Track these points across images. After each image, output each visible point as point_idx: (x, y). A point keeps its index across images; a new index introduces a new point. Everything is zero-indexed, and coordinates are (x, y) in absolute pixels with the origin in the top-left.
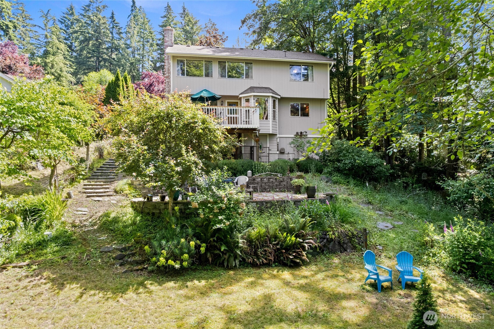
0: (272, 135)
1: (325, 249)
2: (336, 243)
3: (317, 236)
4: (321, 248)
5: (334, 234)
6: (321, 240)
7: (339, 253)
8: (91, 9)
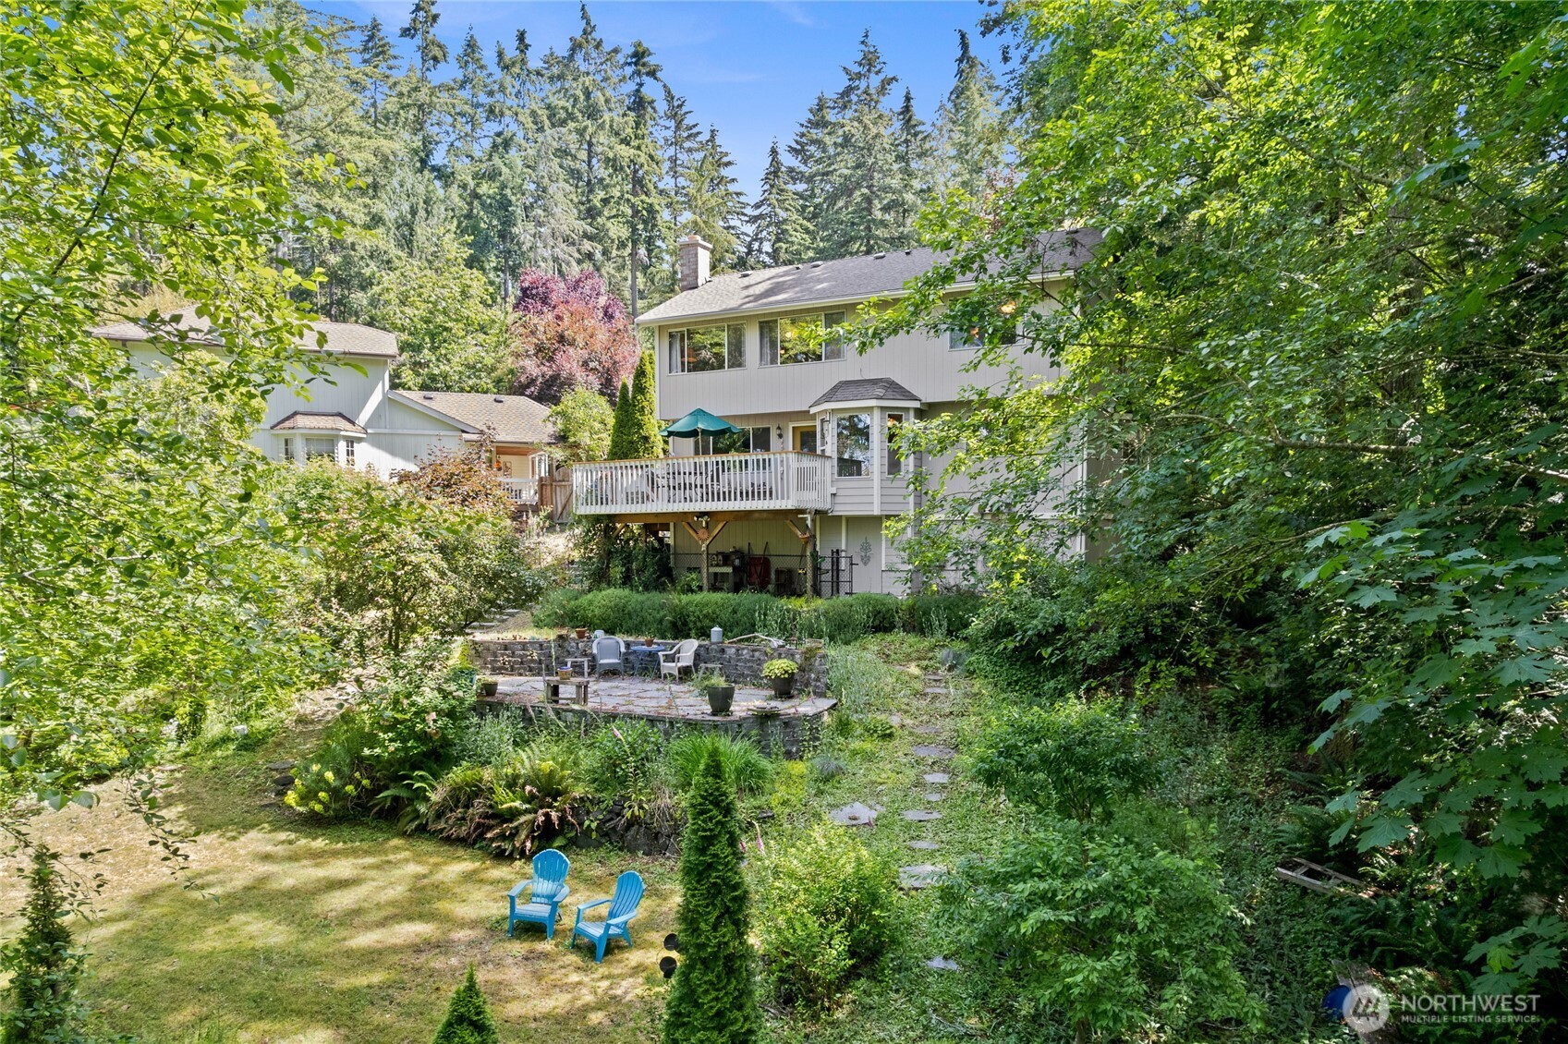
1: (614, 838)
2: (642, 830)
3: (603, 806)
4: (606, 835)
5: (641, 807)
6: (608, 817)
7: (640, 854)
8: (854, 98)
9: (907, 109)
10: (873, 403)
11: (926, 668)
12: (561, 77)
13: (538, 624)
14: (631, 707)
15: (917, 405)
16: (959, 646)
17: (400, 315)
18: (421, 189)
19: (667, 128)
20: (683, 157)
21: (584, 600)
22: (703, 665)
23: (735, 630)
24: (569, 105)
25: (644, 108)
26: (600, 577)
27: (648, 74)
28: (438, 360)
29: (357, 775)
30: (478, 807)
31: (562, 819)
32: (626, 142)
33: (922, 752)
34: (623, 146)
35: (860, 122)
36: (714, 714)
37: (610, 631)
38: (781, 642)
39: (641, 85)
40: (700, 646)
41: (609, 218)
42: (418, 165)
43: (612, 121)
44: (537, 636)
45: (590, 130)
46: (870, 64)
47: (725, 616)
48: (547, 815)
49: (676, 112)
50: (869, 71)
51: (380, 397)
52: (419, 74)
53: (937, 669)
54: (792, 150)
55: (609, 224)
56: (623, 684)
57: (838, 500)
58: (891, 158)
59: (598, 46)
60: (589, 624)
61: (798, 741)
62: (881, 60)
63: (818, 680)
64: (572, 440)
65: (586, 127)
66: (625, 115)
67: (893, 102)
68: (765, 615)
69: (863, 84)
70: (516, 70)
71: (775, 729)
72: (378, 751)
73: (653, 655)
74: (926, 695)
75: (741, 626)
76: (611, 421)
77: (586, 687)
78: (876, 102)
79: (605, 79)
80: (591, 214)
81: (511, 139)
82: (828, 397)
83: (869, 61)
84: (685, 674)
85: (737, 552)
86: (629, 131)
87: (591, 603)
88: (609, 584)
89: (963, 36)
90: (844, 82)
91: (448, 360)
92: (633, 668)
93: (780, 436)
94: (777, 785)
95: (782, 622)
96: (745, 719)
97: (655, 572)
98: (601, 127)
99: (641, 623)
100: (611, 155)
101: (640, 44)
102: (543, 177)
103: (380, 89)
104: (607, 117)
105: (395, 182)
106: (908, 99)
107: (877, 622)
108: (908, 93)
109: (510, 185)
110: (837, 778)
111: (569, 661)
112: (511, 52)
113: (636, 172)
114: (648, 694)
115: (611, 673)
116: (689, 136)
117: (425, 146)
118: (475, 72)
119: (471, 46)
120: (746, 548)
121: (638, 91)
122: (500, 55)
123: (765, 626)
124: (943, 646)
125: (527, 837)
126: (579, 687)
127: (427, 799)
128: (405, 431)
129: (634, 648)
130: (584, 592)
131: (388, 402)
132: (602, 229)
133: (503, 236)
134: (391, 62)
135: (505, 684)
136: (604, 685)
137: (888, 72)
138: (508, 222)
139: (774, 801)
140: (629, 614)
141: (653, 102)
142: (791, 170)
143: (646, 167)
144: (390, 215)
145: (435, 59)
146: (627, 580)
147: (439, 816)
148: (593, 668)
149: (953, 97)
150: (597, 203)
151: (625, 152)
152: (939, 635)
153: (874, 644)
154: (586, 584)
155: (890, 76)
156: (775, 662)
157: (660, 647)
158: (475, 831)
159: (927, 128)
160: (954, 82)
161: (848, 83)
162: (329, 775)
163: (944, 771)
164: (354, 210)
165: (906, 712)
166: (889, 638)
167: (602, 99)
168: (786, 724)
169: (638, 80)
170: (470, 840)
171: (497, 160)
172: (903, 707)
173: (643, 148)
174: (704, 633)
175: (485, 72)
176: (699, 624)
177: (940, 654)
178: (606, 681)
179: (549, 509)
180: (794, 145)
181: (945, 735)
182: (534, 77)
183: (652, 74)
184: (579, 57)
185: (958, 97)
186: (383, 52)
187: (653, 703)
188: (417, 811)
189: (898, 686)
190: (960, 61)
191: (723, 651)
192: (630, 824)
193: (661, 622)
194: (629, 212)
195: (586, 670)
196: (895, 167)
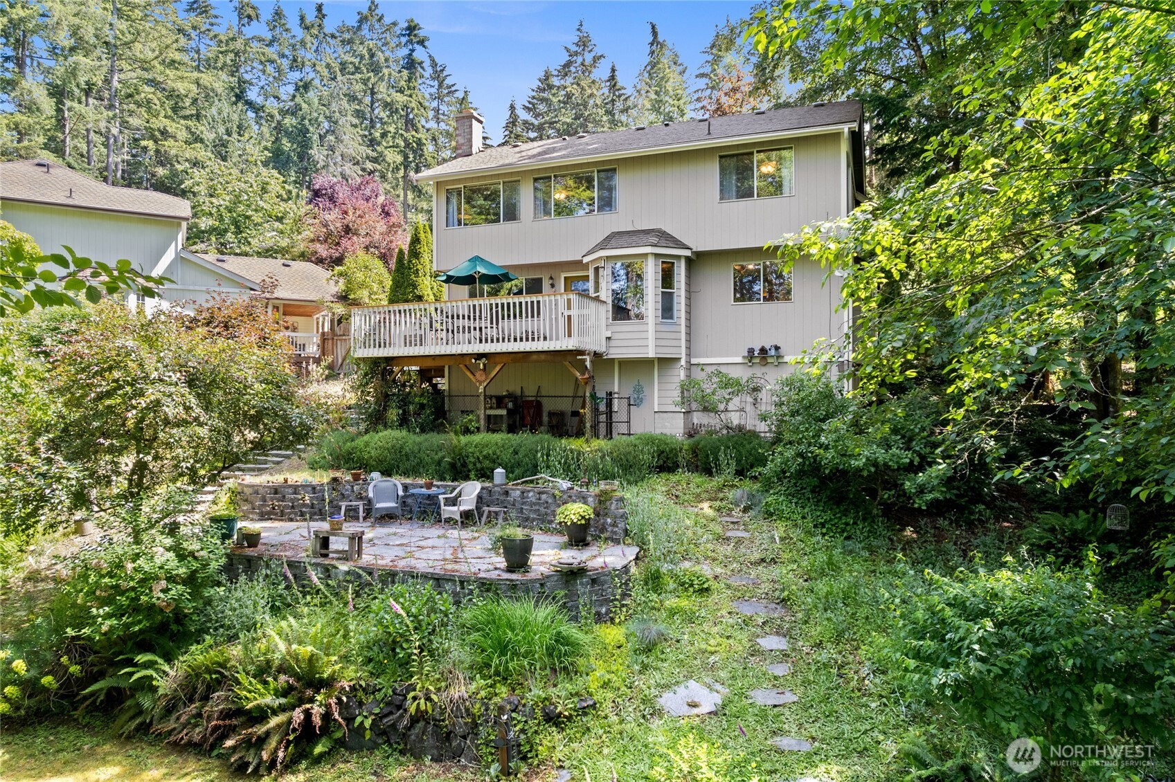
0: (666, 363)
1: (393, 738)
2: (430, 729)
3: (379, 696)
4: (384, 733)
5: (428, 699)
6: (386, 711)
7: (427, 760)
8: (573, 69)
9: (612, 78)
10: (648, 250)
11: (719, 510)
12: (350, 42)
13: (313, 466)
14: (413, 562)
15: (688, 253)
16: (748, 486)
17: (208, 204)
18: (235, 117)
19: (432, 86)
20: (443, 108)
21: (360, 442)
22: (486, 509)
23: (517, 471)
24: (357, 61)
25: (415, 68)
26: (376, 419)
27: (418, 43)
28: (240, 242)
29: (64, 659)
30: (218, 702)
31: (327, 717)
32: (401, 91)
33: (747, 610)
34: (398, 94)
35: (578, 85)
36: (510, 569)
37: (387, 473)
38: (569, 484)
39: (413, 50)
40: (482, 488)
41: (386, 148)
42: (234, 99)
43: (390, 75)
44: (310, 479)
45: (373, 80)
46: (584, 45)
47: (506, 456)
48: (308, 714)
49: (439, 74)
50: (583, 50)
51: (173, 256)
52: (236, 29)
53: (731, 510)
54: (525, 108)
55: (386, 152)
56: (400, 530)
57: (613, 343)
58: (601, 112)
59: (380, 20)
60: (367, 467)
61: (607, 601)
62: (592, 42)
63: (614, 525)
64: (352, 296)
65: (369, 78)
66: (400, 72)
67: (602, 72)
68: (548, 455)
69: (580, 60)
70: (315, 31)
71: (581, 587)
72: (86, 631)
73: (433, 499)
74: (728, 539)
75: (524, 468)
76: (388, 283)
77: (360, 538)
78: (590, 72)
79: (385, 44)
80: (372, 143)
81: (310, 82)
82: (603, 245)
83: (584, 43)
84: (468, 518)
85: (511, 396)
86: (403, 83)
87: (367, 444)
88: (386, 426)
89: (653, 27)
90: (565, 58)
91: (249, 243)
92: (411, 511)
93: (553, 286)
94: (592, 660)
95: (565, 463)
96: (548, 577)
97: (432, 413)
98: (381, 79)
99: (418, 464)
100: (389, 100)
101: (412, 21)
102: (334, 112)
103: (203, 40)
104: (386, 71)
105: (214, 110)
106: (613, 70)
107: (661, 462)
108: (614, 66)
109: (308, 117)
110: (659, 647)
111: (344, 505)
112: (311, 17)
113: (407, 115)
114: (429, 543)
115: (387, 518)
116: (449, 93)
117: (240, 85)
118: (281, 34)
119: (278, 14)
120: (519, 392)
121: (410, 55)
122: (302, 18)
123: (548, 467)
124: (733, 486)
125: (280, 742)
126: (352, 538)
127: (154, 689)
128: (197, 288)
129: (412, 491)
130: (360, 434)
131: (179, 259)
132: (381, 154)
133: (301, 157)
134: (214, 20)
135: (270, 531)
136: (381, 531)
137: (598, 51)
138: (305, 145)
139: (593, 681)
140: (407, 455)
141: (422, 62)
142: (525, 122)
143: (416, 111)
144: (209, 136)
145: (249, 17)
146: (403, 422)
147: (169, 710)
148: (368, 512)
149: (649, 68)
150: (377, 135)
151: (400, 98)
152: (728, 474)
153: (659, 485)
154: (362, 427)
155: (599, 54)
156: (570, 506)
157: (440, 489)
158: (211, 735)
159: (628, 92)
160: (647, 59)
161: (569, 58)
162: (20, 665)
163: (778, 633)
164: (177, 128)
165: (714, 560)
166: (674, 478)
167: (383, 60)
168: (594, 581)
169: (411, 47)
170: (206, 746)
171: (298, 99)
172: (710, 554)
173: (414, 96)
174: (485, 475)
175: (289, 35)
176: (478, 465)
177: (731, 494)
178: (382, 526)
179: (330, 359)
180: (527, 105)
181: (766, 587)
182: (329, 39)
183: (422, 43)
184: (365, 27)
185: (652, 68)
186: (206, 12)
187: (436, 554)
188: (138, 705)
189: (700, 531)
190: (652, 44)
191: (507, 493)
192: (414, 720)
193: (439, 463)
194: (403, 144)
195: (361, 514)
196: (605, 118)
